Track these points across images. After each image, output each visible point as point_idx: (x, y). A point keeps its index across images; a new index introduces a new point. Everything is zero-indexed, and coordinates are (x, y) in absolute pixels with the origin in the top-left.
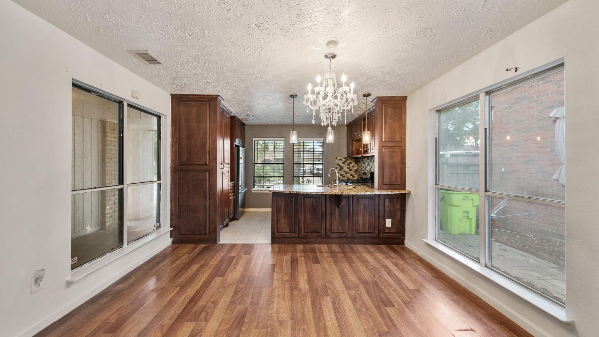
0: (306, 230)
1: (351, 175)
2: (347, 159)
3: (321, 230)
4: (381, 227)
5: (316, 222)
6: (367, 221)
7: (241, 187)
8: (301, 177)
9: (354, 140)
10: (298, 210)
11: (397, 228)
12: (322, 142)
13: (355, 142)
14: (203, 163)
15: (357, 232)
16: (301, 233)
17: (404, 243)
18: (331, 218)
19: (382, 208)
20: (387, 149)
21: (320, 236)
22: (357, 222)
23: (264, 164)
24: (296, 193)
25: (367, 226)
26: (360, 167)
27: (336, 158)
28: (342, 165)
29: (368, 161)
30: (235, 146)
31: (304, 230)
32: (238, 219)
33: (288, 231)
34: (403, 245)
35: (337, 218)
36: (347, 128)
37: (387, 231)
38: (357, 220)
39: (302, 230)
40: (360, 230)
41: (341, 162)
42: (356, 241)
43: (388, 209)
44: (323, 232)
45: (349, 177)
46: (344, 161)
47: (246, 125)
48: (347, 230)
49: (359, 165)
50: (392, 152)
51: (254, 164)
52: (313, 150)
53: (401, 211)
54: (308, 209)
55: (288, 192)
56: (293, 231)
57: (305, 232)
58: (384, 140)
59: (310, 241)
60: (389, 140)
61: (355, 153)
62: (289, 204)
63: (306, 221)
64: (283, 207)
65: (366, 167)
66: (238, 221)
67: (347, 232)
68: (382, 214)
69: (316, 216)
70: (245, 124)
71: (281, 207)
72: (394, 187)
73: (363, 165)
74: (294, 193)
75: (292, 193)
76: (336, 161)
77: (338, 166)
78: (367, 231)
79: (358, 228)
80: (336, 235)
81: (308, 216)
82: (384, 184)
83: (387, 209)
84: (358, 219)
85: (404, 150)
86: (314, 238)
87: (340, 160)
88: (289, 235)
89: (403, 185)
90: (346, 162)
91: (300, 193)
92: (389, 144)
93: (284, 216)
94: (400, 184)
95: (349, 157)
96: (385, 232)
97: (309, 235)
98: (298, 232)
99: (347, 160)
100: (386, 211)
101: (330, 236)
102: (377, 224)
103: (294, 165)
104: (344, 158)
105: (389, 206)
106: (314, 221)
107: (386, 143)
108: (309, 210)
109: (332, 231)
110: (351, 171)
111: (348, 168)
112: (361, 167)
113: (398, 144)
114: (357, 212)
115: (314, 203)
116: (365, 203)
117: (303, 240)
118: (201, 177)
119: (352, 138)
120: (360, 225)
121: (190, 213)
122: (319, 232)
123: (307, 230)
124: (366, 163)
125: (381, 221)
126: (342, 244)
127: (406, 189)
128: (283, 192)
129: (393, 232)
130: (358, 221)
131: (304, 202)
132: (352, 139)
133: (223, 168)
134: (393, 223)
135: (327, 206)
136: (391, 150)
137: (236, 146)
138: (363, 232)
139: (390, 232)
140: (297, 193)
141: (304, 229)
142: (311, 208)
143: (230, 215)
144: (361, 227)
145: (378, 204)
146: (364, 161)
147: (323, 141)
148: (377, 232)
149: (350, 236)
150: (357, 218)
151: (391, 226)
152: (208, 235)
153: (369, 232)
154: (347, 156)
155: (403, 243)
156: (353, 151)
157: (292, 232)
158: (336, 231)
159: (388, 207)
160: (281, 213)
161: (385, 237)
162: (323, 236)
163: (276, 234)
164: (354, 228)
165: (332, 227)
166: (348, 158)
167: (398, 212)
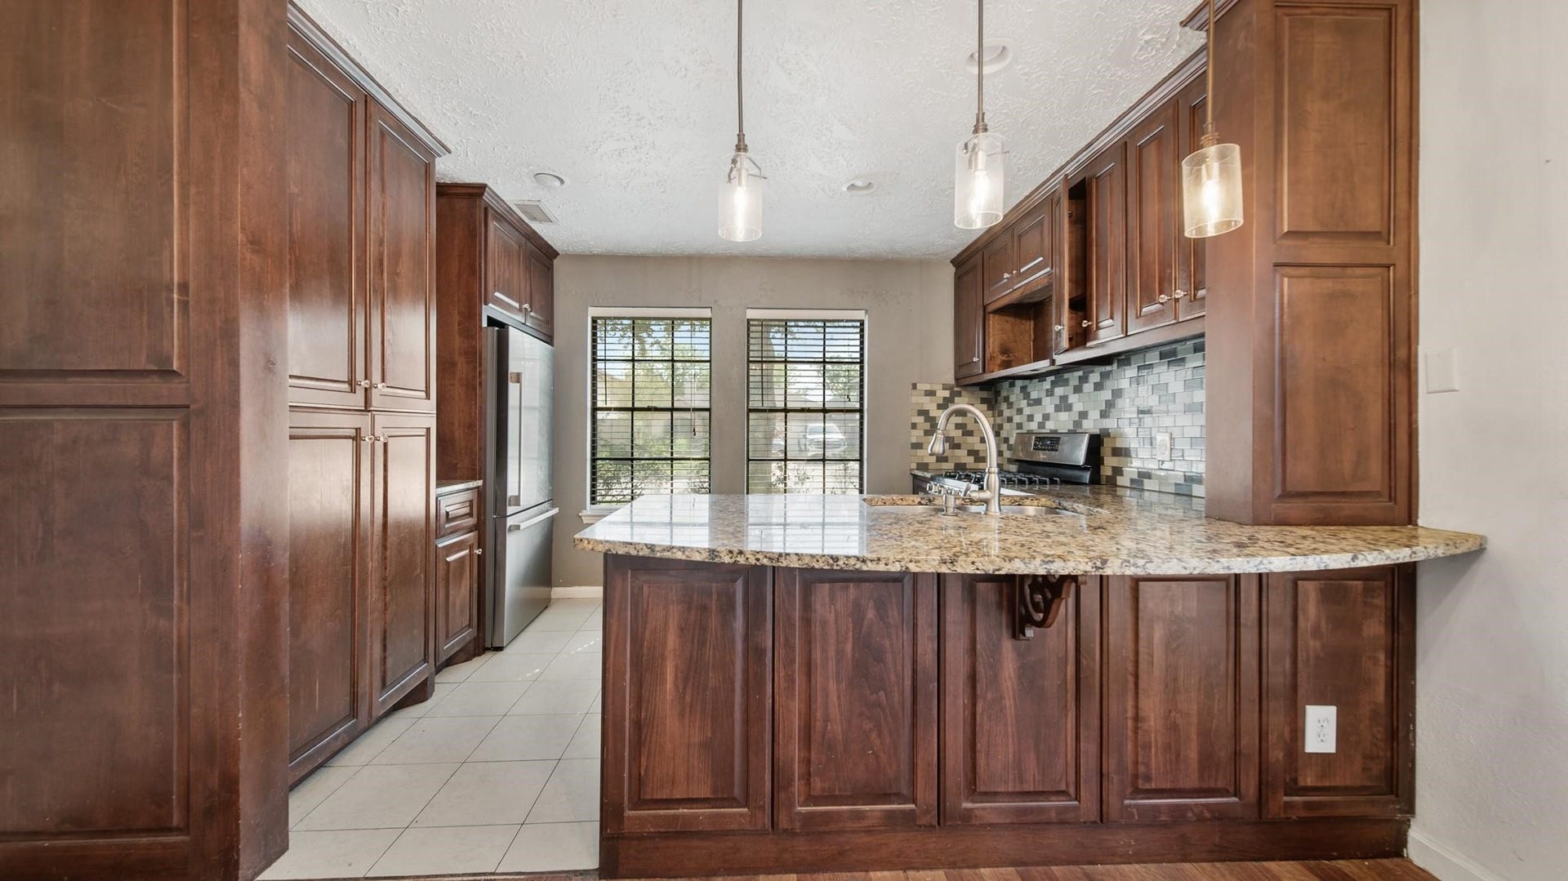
0: (818, 784)
1: (969, 455)
2: (956, 389)
3: (913, 783)
4: (1277, 755)
5: (880, 735)
6: (1194, 720)
7: (518, 504)
8: (774, 465)
9: (991, 308)
10: (769, 654)
11: (1372, 758)
12: (858, 324)
13: (997, 317)
14: (142, 363)
15: (1129, 790)
16: (792, 805)
17: (1404, 844)
18: (974, 705)
19: (1277, 639)
20: (1307, 280)
21: (909, 818)
22: (1130, 723)
23: (633, 410)
24: (752, 561)
25: (1192, 754)
26: (1010, 420)
27: (914, 386)
28: (934, 412)
29: (1059, 391)
30: (485, 324)
31: (808, 783)
32: (500, 649)
33: (705, 792)
34: (1397, 860)
35: (1009, 703)
36: (954, 269)
37: (1309, 779)
38: (1130, 713)
39: (797, 786)
40: (1148, 779)
41: (931, 402)
42: (1122, 840)
43: (1318, 644)
44: (927, 794)
45: (963, 461)
46: (945, 398)
47: (558, 254)
48: (1072, 778)
49: (1007, 413)
50: (1332, 296)
51: (595, 409)
52: (821, 355)
53: (1392, 653)
54: (832, 653)
55: (697, 557)
56: (737, 792)
57: (811, 799)
58: (1286, 230)
59: (842, 853)
60: (1318, 229)
61: (999, 362)
62: (714, 622)
63: (819, 725)
64: (672, 641)
65: (1046, 417)
66: (499, 655)
67: (1072, 790)
68: (1278, 674)
69: (882, 693)
70: (555, 251)
71: (664, 645)
72: (1349, 507)
73: (1027, 411)
74: (741, 560)
75: (727, 559)
76: (914, 399)
77: (920, 420)
78: (1192, 782)
79: (1136, 763)
80: (1000, 811)
81: (833, 698)
82: (1286, 495)
83: (1311, 645)
84: (1136, 707)
85: (1408, 286)
86: (869, 831)
87: (931, 393)
88: (711, 816)
89: (1402, 497)
90: (953, 402)
91: (784, 564)
92: (1315, 252)
93: (681, 697)
94: (1379, 494)
95: (964, 382)
96: (1301, 783)
97: (837, 812)
98: (768, 800)
99: (954, 395)
100: (1301, 656)
101: (967, 816)
102: (1249, 741)
103: (752, 415)
104: (943, 389)
105: (1323, 624)
106: (867, 726)
107: (1300, 243)
108: (840, 653)
109: (981, 788)
110: (970, 439)
111: (958, 426)
112: (1017, 419)
113: (1374, 252)
114: (1130, 667)
115: (871, 614)
116: (1179, 609)
117: (801, 846)
118: (130, 450)
119: (986, 302)
120: (1147, 747)
121: (57, 688)
122: (899, 797)
123: (826, 785)
124: (1046, 401)
125: (1277, 721)
126: (1038, 864)
127: (1420, 522)
128: (667, 555)
129: (1348, 783)
130: (1136, 718)
131: (807, 606)
132: (985, 308)
133: (366, 410)
134: (1343, 733)
135: (950, 629)
136: (1327, 285)
137: (488, 325)
138: (1168, 786)
139: (1327, 784)
140: (765, 561)
141: (807, 777)
142: (849, 647)
143: (447, 636)
144: (1156, 760)
145: (1254, 614)
146: (1034, 395)
147: (862, 323)
148: (1250, 785)
149: (1093, 819)
150: (1130, 703)
151: (1333, 750)
152: (178, 830)
153: (1205, 786)
154: (957, 379)
155: (1396, 846)
156: (988, 355)
157: (731, 801)
158: (1002, 789)
159: (1316, 632)
160: (664, 681)
161: (1303, 814)
162: (923, 820)
163: (628, 813)
164: (1111, 764)
165: (981, 761)
166: (958, 386)
167: (1376, 661)
